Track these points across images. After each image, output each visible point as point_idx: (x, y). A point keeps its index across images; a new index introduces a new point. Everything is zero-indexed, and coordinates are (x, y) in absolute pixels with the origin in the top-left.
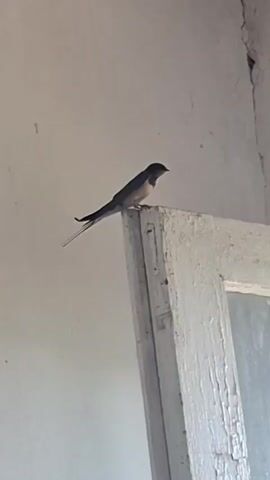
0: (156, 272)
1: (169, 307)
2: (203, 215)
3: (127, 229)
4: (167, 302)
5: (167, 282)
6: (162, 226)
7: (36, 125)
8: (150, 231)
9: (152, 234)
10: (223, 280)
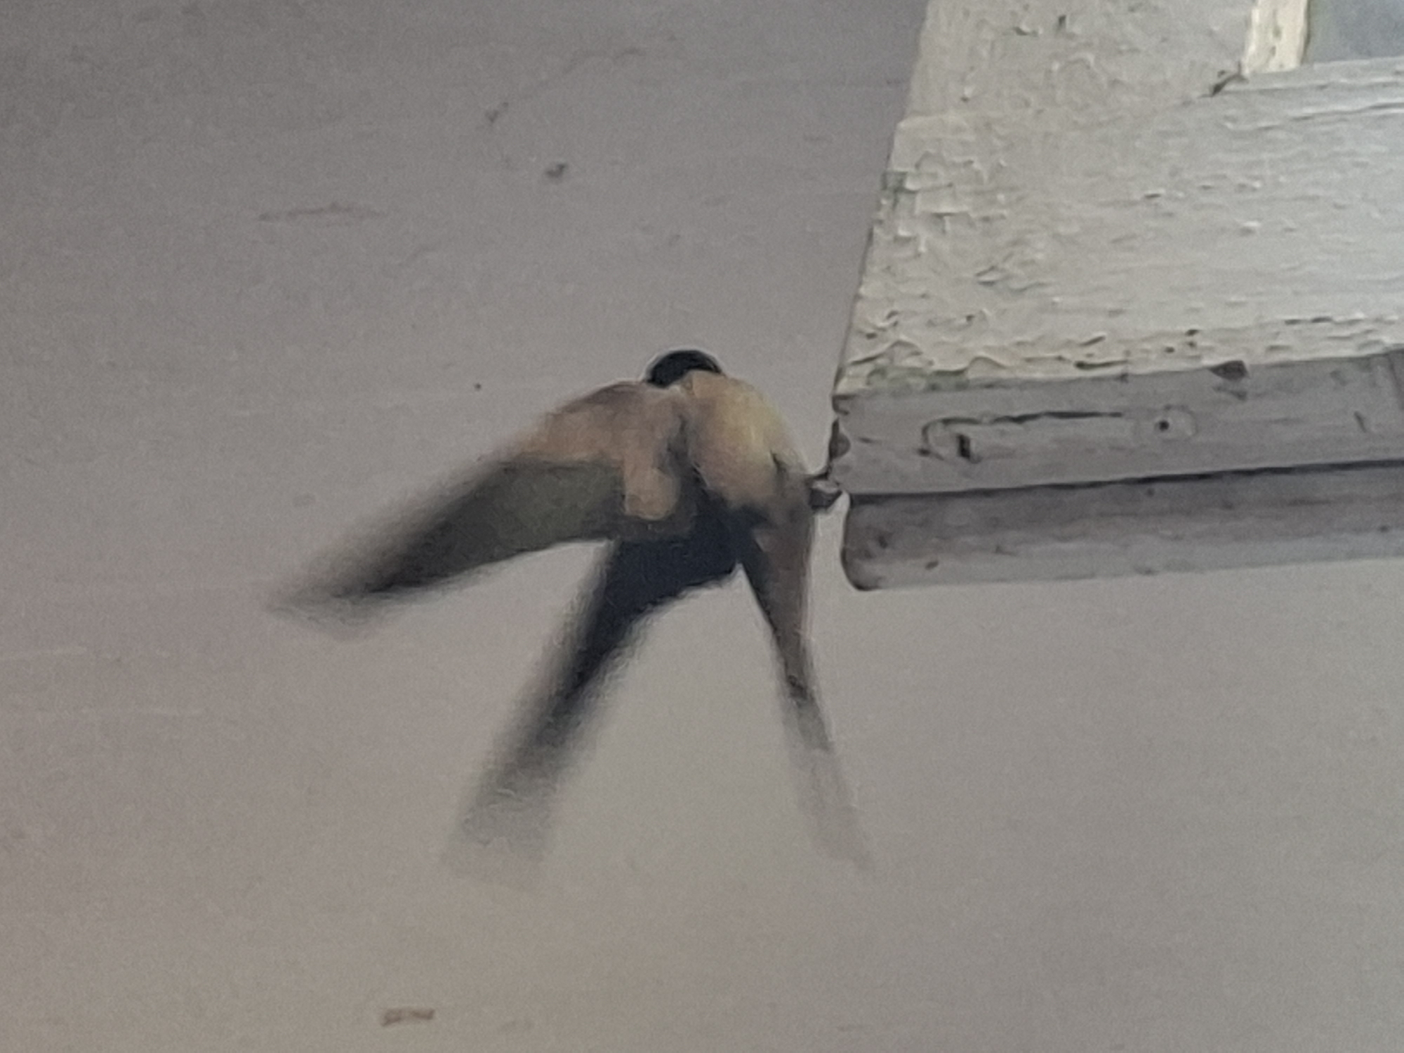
0: (1179, 423)
1: (1365, 363)
2: (896, 167)
3: (947, 563)
4: (1336, 371)
5: (1232, 371)
6: (941, 381)
7: (391, 1018)
8: (964, 448)
9: (979, 438)
10: (1239, 77)
